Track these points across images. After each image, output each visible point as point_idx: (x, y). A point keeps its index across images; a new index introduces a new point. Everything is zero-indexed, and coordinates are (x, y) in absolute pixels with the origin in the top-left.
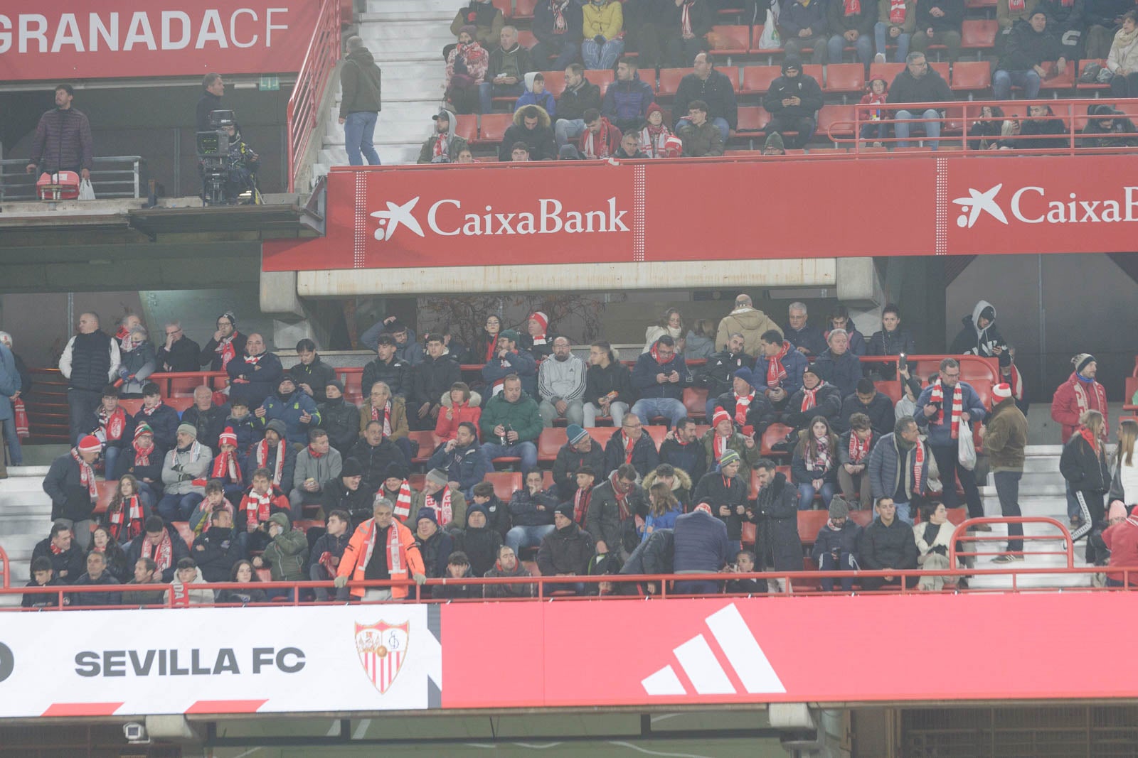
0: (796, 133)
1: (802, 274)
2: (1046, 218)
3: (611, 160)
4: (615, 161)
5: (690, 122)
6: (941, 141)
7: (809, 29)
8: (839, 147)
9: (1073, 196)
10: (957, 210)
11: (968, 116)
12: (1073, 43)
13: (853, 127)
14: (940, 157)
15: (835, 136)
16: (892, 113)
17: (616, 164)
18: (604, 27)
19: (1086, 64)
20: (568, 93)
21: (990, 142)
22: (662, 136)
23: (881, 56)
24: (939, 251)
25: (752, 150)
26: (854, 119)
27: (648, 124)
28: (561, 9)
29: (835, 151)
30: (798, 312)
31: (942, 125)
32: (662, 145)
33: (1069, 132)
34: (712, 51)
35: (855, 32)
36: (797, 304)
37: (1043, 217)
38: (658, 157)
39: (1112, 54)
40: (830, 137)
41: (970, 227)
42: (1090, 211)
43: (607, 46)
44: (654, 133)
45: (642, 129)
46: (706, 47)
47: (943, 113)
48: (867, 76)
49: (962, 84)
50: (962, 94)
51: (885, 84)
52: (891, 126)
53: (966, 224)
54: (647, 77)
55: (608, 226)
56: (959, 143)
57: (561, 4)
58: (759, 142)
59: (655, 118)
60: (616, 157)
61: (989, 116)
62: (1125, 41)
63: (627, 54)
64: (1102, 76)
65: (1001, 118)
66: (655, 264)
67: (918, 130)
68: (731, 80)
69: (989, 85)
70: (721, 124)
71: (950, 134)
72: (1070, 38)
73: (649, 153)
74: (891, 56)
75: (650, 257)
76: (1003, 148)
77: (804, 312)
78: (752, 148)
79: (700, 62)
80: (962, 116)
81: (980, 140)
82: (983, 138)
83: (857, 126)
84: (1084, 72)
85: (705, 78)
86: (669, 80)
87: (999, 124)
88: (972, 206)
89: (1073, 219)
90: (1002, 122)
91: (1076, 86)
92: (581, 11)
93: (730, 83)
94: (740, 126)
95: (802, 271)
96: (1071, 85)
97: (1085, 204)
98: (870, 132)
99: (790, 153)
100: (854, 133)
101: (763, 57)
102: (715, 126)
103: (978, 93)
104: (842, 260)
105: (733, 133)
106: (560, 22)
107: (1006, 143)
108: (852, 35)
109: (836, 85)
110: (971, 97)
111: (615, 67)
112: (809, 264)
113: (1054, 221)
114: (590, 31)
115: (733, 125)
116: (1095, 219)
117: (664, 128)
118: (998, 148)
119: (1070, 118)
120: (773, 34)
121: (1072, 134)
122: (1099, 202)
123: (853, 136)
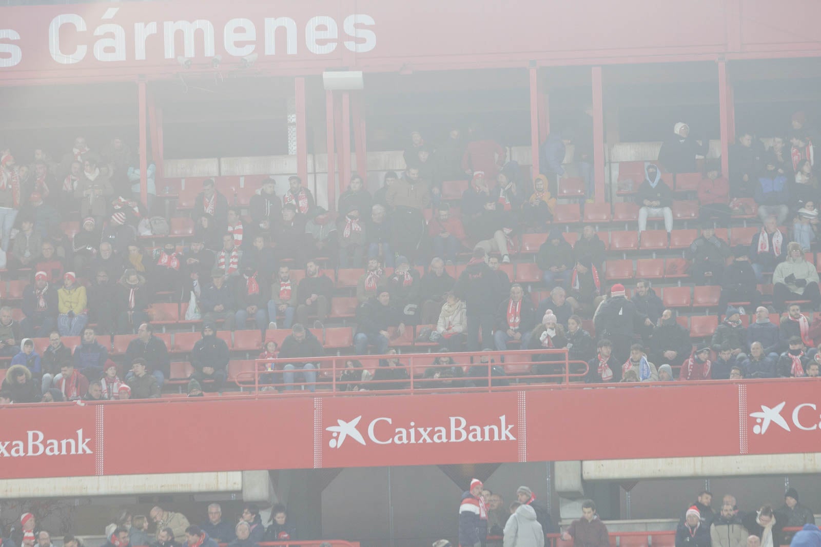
0: (213, 381)
1: (217, 484)
2: (393, 440)
3: (79, 402)
4: (82, 402)
5: (134, 374)
6: (316, 385)
7: (221, 306)
8: (244, 390)
9: (412, 424)
10: (329, 436)
11: (336, 367)
12: (412, 313)
13: (254, 376)
14: (316, 397)
15: (240, 383)
16: (280, 366)
17: (83, 404)
18: (73, 305)
19: (422, 329)
20: (48, 352)
21: (353, 386)
22: (115, 384)
23: (273, 324)
24: (317, 465)
25: (181, 393)
26: (254, 370)
27: (105, 376)
28: (42, 293)
29: (240, 394)
30: (214, 512)
31: (317, 374)
32: (115, 390)
33: (409, 377)
34: (151, 322)
35: (255, 307)
36: (213, 505)
37: (391, 439)
38: (112, 400)
39: (441, 320)
40: (238, 384)
41: (338, 447)
42: (425, 435)
43: (76, 319)
44: (110, 382)
45: (101, 379)
46: (148, 319)
47: (319, 365)
48: (263, 339)
49: (332, 343)
50: (332, 351)
51: (276, 345)
52: (281, 375)
53: (335, 445)
54: (104, 341)
55: (77, 450)
56: (330, 386)
57: (42, 290)
58: (185, 388)
59: (111, 372)
60: (83, 400)
61: (351, 367)
62: (449, 312)
63: (91, 325)
64: (433, 337)
65: (361, 368)
66: (111, 477)
67: (300, 378)
68: (166, 343)
69: (352, 345)
70: (159, 375)
71: (323, 380)
72: (411, 309)
73: (106, 395)
74: (280, 324)
75: (107, 473)
76: (362, 390)
77: (219, 510)
78: (180, 391)
79: (142, 331)
80: (332, 367)
81: (347, 384)
82: (349, 383)
83: (256, 376)
84: (420, 334)
85: (147, 341)
86: (120, 344)
87: (360, 373)
88: (340, 432)
89: (413, 441)
90: (362, 371)
91: (414, 344)
92: (57, 295)
93: (165, 345)
94: (172, 376)
95: (218, 481)
96: (410, 344)
97: (421, 430)
98: (267, 379)
99: (207, 395)
100: (255, 380)
101: (188, 326)
102: (152, 376)
103: (344, 350)
104: (246, 472)
105: (167, 381)
106: (42, 303)
107: (365, 386)
108: (253, 309)
109: (241, 345)
110: (338, 353)
111: (82, 333)
112: (222, 475)
113: (399, 442)
114: (64, 309)
115: (167, 375)
116: (429, 440)
117: (117, 378)
118: (359, 390)
119: (410, 368)
120: (195, 309)
121: (412, 379)
122: (431, 428)
123: (253, 382)
